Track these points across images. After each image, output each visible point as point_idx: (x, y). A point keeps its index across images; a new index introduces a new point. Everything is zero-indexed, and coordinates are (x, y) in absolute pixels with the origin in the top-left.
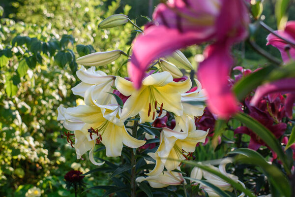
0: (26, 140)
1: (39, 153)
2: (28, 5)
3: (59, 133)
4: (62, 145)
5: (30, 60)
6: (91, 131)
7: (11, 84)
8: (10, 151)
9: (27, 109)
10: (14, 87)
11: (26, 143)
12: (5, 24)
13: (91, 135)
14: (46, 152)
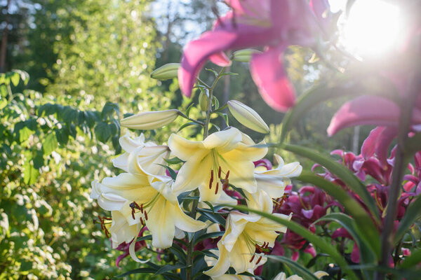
0: (43, 250)
1: (58, 269)
2: (60, 83)
3: (89, 250)
4: (92, 265)
5: (61, 132)
6: (134, 206)
7: (31, 166)
8: (18, 264)
9: (48, 210)
10: (34, 171)
11: (42, 253)
12: (29, 97)
13: (133, 212)
14: (69, 268)
